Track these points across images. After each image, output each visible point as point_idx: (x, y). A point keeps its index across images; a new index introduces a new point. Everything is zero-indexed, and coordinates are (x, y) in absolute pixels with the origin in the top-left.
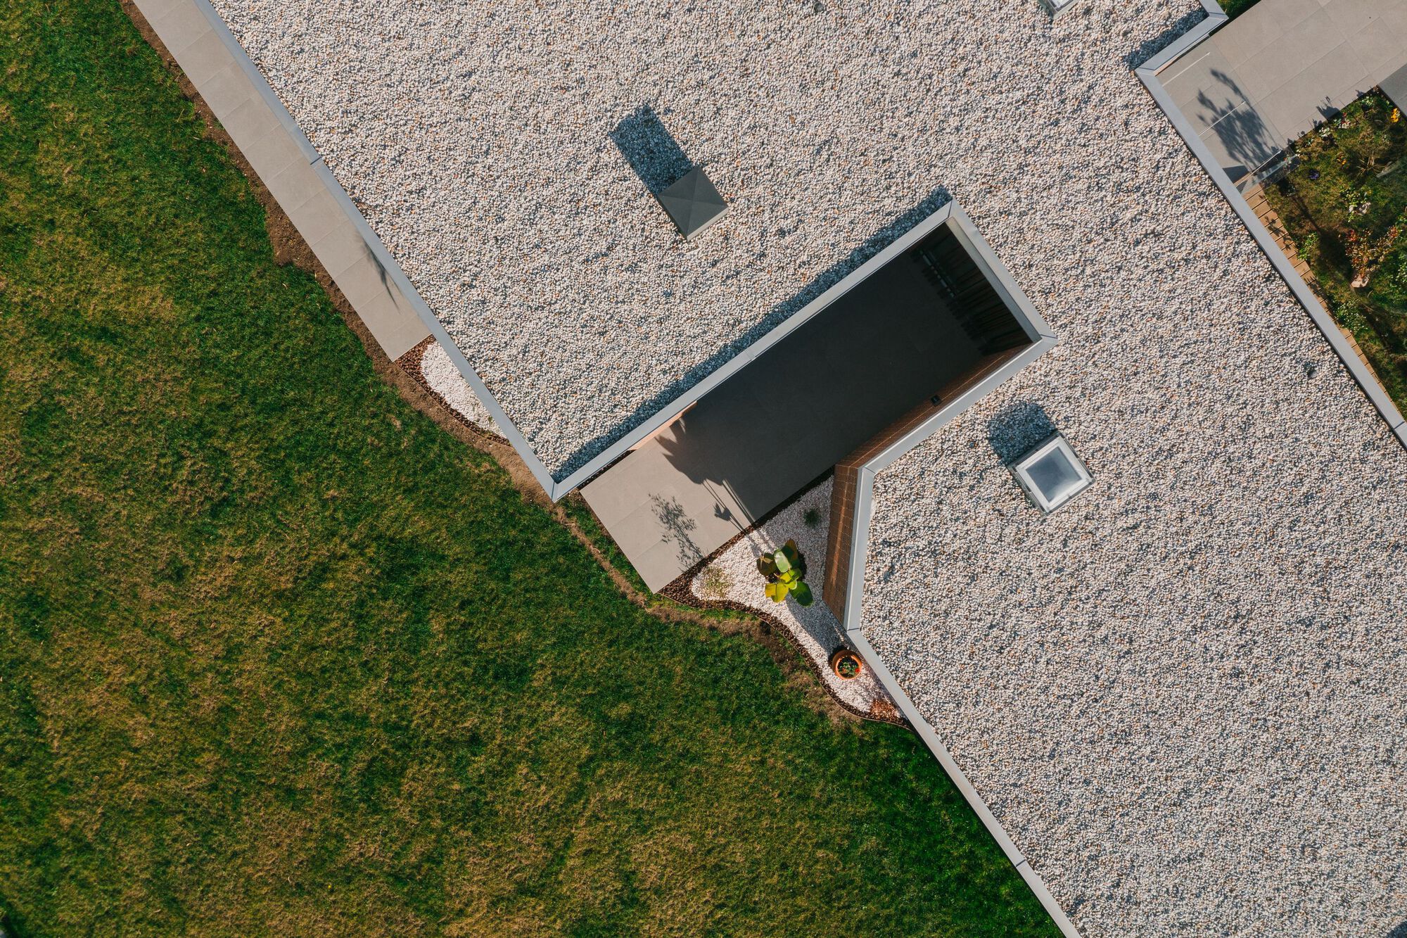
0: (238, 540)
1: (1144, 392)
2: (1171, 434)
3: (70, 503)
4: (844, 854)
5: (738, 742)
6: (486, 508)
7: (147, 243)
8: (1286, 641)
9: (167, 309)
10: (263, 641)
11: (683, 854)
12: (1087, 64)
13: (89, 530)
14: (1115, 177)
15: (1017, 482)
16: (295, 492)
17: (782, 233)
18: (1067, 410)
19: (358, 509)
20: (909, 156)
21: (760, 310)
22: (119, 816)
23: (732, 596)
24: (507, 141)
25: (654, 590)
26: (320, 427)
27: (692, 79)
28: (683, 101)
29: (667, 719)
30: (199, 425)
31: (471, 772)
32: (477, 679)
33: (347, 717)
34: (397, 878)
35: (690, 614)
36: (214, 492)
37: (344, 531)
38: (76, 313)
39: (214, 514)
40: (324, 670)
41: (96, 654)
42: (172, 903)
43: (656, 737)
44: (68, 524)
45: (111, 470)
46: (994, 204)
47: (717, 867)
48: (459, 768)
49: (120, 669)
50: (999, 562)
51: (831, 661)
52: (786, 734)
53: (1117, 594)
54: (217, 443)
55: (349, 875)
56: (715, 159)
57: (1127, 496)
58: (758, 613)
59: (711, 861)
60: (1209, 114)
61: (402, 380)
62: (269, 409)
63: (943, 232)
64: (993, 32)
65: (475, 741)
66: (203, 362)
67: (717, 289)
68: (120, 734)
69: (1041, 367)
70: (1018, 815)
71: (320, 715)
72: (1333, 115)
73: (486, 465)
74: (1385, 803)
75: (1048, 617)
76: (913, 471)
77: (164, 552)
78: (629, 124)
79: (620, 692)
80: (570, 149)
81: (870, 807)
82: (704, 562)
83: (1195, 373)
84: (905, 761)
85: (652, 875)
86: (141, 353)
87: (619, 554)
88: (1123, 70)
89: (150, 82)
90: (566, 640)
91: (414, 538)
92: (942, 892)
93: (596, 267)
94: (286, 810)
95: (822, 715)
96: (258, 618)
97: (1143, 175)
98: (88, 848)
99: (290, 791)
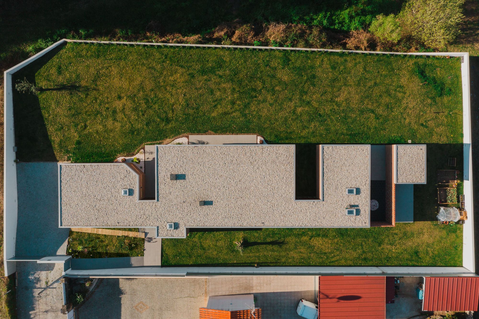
0: (183, 104)
1: (127, 206)
2: (121, 206)
3: (201, 88)
4: (104, 146)
5: (123, 143)
6: (167, 134)
7: (221, 118)
8: (95, 203)
9: (213, 115)
10: (170, 99)
11: (116, 129)
12: (161, 223)
13: (196, 89)
14: (149, 218)
15: (127, 189)
16: (183, 115)
17: (165, 184)
18: (130, 198)
19: (177, 120)
20: (164, 200)
21: (159, 176)
22: (163, 69)
23: (139, 153)
24: (192, 164)
25: (145, 146)
26: (188, 122)
27: (185, 186)
28: (184, 183)
29: (131, 137)
30: (198, 109)
31: (140, 112)
32: (149, 120)
33: (156, 103)
34: (135, 95)
35: (140, 148)
36: (190, 106)
37: (176, 117)
38: (220, 104)
39: (188, 104)
40: (163, 104)
41: (183, 79)
42: (150, 68)
43: (130, 135)
44: (198, 86)
45: (201, 96)
46: (154, 205)
47: (112, 131)
48: (142, 111)
49: (179, 81)
50: (121, 182)
51: (125, 159)
52: (121, 149)
53: (110, 191)
54: (195, 110)
55: (139, 90)
56: (176, 182)
57: (118, 198)
58: (135, 155)
59: (113, 131)
60: (153, 238)
61: (187, 135)
62: (194, 118)
63: (154, 199)
64: (170, 216)
65: (143, 115)
66: (204, 115)
67: (164, 174)
68: (172, 76)
69: (136, 199)
70: (96, 167)
71: (158, 100)
72: (144, 250)
73: (171, 137)
74: (74, 201)
75: (112, 183)
76: (134, 180)
77: (188, 95)
78: (185, 177)
79: (137, 134)
80: (187, 170)
81: (107, 152)
82: (145, 153)
83: (125, 212)
84: (109, 159)
85: (116, 124)
86: (210, 108)
87: (152, 145)
88: (158, 226)
89: (238, 131)
90: (147, 133)
91: (169, 124)
92: (93, 153)
93: (174, 164)
94: (151, 88)
95: (120, 154)
96: (173, 101)
97: (147, 220)
98: (163, 62)
99: (152, 90)
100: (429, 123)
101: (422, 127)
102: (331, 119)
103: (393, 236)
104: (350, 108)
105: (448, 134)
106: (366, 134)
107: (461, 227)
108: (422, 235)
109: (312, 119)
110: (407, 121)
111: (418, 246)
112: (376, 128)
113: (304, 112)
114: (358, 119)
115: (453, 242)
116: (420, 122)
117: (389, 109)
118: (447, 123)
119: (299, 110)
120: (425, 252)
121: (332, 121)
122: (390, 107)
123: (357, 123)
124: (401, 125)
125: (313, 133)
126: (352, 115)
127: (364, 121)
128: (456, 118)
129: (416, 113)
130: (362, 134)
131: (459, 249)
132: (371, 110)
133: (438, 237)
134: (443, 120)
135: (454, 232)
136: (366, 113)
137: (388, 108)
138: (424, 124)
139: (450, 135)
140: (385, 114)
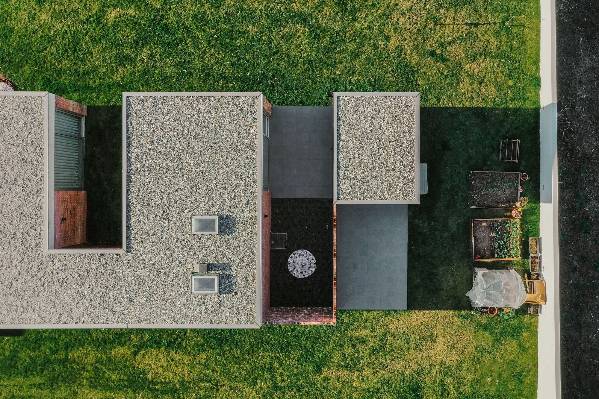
100: (449, 48)
101: (431, 61)
102: (194, 38)
103: (354, 346)
104: (245, 10)
105: (501, 79)
106: (284, 76)
107: (532, 321)
108: (429, 343)
109: (145, 38)
110: (394, 43)
111: (420, 371)
112: (310, 61)
113: (123, 22)
114: (265, 38)
115: (512, 363)
116: (428, 47)
117: (348, 14)
118: (499, 49)
119: (112, 15)
120: (438, 387)
121: (197, 44)
122: (349, 8)
123: (261, 49)
124: (376, 52)
125: (145, 73)
126: (250, 28)
127: (279, 43)
128: (520, 37)
129: (416, 23)
130: (274, 76)
131: (527, 381)
132: (300, 15)
133: (471, 350)
134: (489, 42)
135: (513, 336)
136: (288, 22)
137: (344, 10)
138: (438, 51)
139: (507, 81)
140: (337, 25)
